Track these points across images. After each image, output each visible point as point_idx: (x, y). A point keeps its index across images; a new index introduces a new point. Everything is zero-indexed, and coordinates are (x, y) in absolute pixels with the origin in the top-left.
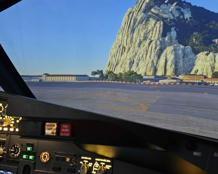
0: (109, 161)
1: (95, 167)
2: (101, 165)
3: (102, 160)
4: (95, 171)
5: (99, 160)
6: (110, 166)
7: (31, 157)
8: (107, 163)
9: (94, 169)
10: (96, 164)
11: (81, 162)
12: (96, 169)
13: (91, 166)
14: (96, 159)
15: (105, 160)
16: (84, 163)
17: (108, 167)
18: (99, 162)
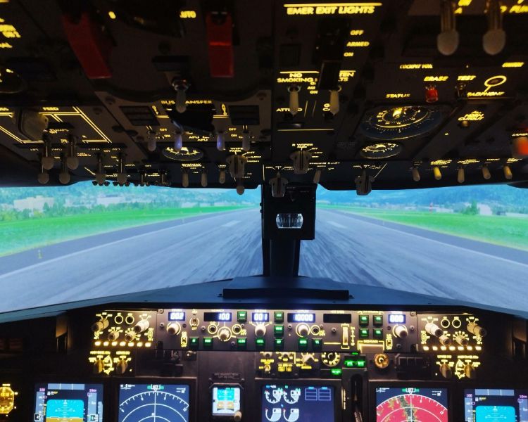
0: (476, 357)
1: (458, 367)
2: (466, 363)
3: (466, 357)
4: (458, 371)
5: (462, 357)
6: (479, 363)
7: (361, 363)
8: (474, 360)
9: (457, 369)
10: (460, 363)
11: (438, 363)
12: (460, 369)
13: (452, 366)
14: (459, 357)
15: (471, 357)
16: (442, 363)
17: (476, 364)
18: (463, 360)
